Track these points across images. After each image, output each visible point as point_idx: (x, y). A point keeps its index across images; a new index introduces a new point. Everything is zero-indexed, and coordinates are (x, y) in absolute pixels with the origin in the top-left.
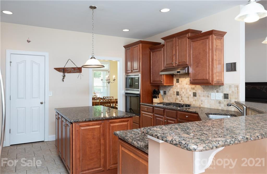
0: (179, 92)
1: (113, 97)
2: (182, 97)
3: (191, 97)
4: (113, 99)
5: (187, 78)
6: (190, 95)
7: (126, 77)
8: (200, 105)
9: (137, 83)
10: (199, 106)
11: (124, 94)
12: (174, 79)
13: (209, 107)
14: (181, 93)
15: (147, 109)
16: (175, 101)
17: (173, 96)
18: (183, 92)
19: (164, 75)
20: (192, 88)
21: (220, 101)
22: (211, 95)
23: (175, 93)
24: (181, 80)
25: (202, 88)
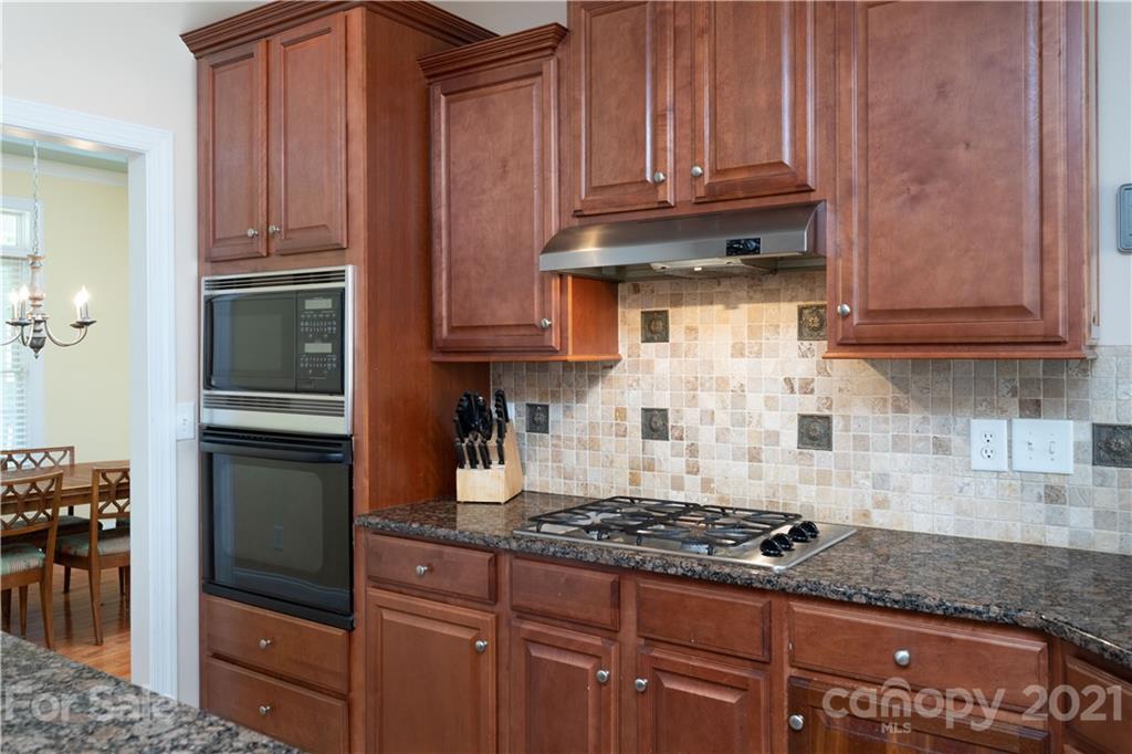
0: (664, 412)
1: (71, 449)
2: (693, 451)
3: (779, 448)
4: (72, 466)
5: (745, 308)
6: (773, 438)
7: (205, 293)
8: (866, 515)
9: (327, 348)
10: (850, 522)
11: (191, 433)
12: (620, 310)
13: (951, 533)
14: (682, 423)
15: (431, 569)
16: (634, 481)
17: (608, 443)
18: (710, 416)
19: (562, 275)
20: (788, 381)
21: (1054, 481)
22: (966, 434)
23: (635, 421)
24: (682, 318)
25: (882, 378)
